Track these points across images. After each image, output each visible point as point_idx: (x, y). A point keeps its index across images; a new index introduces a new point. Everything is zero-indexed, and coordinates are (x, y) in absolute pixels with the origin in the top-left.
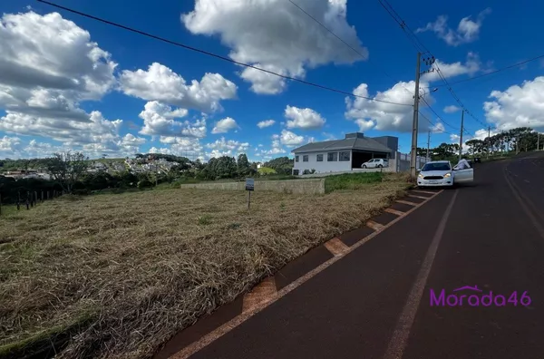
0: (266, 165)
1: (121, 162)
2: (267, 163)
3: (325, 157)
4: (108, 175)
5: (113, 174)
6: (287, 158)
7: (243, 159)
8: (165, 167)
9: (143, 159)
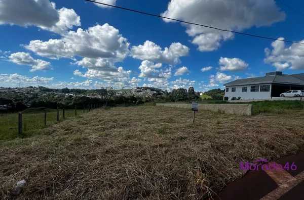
0: (206, 93)
1: (130, 91)
2: (206, 92)
3: (249, 89)
4: (124, 97)
5: (126, 97)
6: (219, 89)
7: (192, 90)
8: (150, 93)
9: (140, 90)
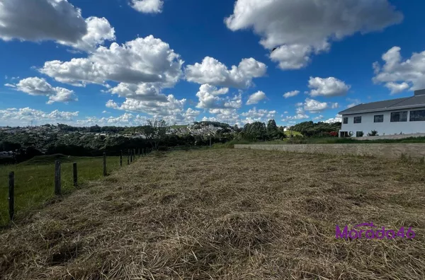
0: (292, 128)
1: (185, 127)
4: (177, 136)
5: (180, 136)
6: (311, 122)
7: (273, 124)
8: (213, 131)
9: (198, 125)
